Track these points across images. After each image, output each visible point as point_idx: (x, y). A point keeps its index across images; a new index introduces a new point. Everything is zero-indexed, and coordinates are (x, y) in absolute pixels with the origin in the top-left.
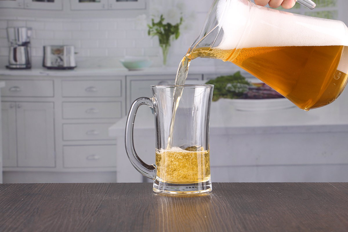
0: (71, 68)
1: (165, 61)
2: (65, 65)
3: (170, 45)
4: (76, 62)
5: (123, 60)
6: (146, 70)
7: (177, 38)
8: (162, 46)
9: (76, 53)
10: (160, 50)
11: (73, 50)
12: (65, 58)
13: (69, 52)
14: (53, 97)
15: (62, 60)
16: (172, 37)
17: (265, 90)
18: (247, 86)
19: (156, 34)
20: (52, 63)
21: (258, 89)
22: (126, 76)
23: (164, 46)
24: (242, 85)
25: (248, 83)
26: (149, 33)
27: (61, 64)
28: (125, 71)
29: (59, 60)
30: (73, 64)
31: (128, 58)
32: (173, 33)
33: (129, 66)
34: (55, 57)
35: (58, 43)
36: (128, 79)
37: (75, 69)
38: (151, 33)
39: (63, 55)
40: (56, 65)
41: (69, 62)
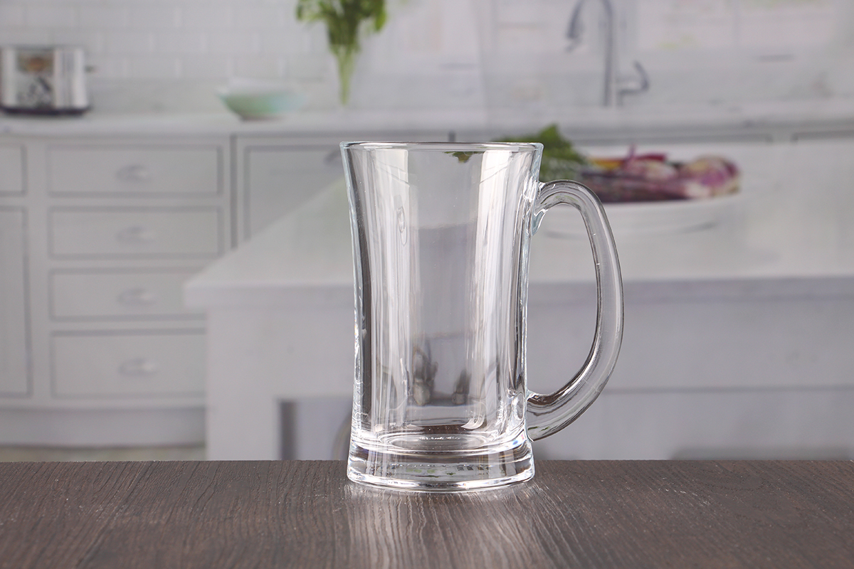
0: (74, 113)
1: (344, 94)
2: (59, 103)
3: (358, 49)
4: (91, 95)
5: (224, 91)
6: (292, 119)
7: (378, 27)
8: (336, 52)
9: (89, 69)
10: (331, 62)
11: (79, 60)
12: (57, 81)
13: (69, 66)
14: (24, 193)
15: (48, 88)
16: (365, 25)
17: (628, 177)
18: (578, 167)
19: (317, 16)
20: (19, 97)
21: (609, 176)
22: (233, 138)
23: (342, 50)
24: (564, 164)
25: (578, 159)
26: (300, 13)
27: (46, 98)
28: (230, 122)
29: (40, 89)
30: (80, 101)
31: (240, 85)
32: (367, 14)
33: (244, 109)
34: (29, 79)
35: (37, 39)
36: (241, 145)
37: (88, 115)
38: (307, 13)
39: (51, 72)
40: (31, 103)
41: (69, 93)
